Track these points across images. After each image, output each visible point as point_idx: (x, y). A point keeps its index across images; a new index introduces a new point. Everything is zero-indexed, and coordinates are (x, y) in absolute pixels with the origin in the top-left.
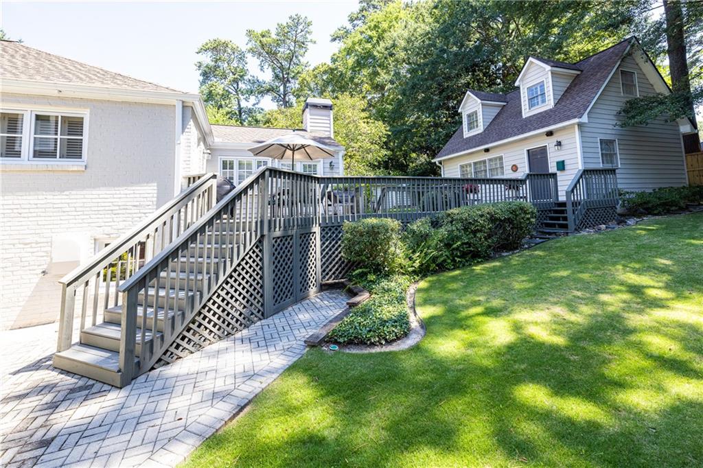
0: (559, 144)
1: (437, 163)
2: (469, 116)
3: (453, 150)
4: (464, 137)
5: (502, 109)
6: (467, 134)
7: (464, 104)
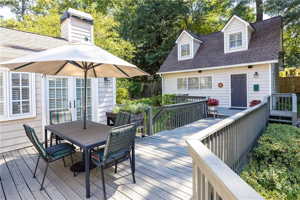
0: (256, 74)
1: (160, 75)
3: (172, 68)
4: (178, 60)
5: (201, 45)
6: (180, 58)
7: (180, 38)
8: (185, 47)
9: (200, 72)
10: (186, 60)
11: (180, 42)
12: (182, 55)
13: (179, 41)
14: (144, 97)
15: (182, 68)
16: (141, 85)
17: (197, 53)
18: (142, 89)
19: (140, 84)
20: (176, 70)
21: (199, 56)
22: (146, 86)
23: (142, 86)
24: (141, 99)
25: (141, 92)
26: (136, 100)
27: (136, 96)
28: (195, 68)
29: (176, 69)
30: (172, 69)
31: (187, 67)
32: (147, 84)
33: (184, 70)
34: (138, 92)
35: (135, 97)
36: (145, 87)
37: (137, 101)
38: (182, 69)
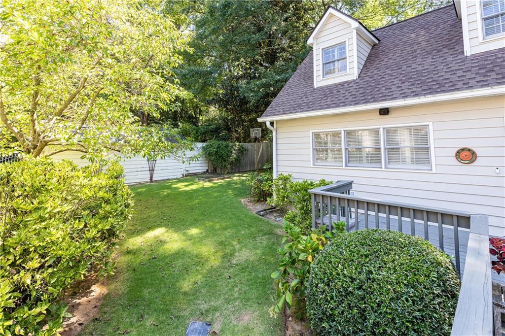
1: (268, 124)
2: (325, 51)
3: (299, 106)
4: (315, 86)
5: (372, 49)
6: (320, 81)
7: (320, 32)
8: (333, 51)
9: (384, 112)
10: (337, 85)
11: (320, 40)
12: (326, 73)
13: (316, 38)
14: (239, 172)
15: (328, 103)
16: (232, 147)
17: (365, 66)
18: (234, 155)
19: (231, 144)
20: (309, 111)
21: (375, 72)
22: (243, 148)
23: (234, 150)
24: (230, 178)
25: (232, 161)
26: (218, 180)
27: (221, 169)
28: (367, 102)
29: (309, 107)
30: (299, 108)
31: (343, 101)
32: (247, 145)
33: (333, 107)
34: (225, 161)
35: (218, 171)
36: (242, 151)
37: (220, 181)
38: (329, 107)
